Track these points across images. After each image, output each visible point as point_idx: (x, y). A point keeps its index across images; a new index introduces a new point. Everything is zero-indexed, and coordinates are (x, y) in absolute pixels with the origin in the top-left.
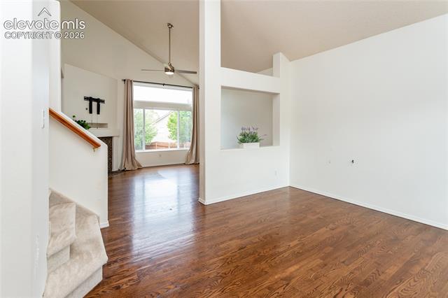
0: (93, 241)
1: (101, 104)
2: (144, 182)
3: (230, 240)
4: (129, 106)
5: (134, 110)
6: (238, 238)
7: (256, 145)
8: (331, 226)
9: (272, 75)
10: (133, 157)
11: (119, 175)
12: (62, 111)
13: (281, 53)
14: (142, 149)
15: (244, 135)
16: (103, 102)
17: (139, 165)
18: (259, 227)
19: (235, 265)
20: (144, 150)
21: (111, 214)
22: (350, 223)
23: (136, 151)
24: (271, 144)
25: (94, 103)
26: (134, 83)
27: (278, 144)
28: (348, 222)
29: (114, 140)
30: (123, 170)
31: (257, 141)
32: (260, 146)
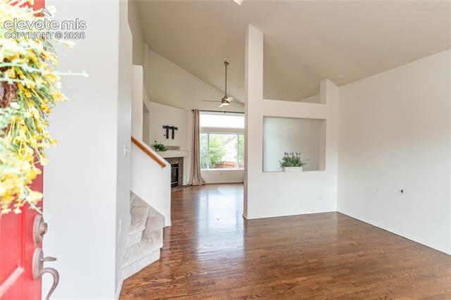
0: (156, 232)
1: (175, 131)
2: (207, 196)
3: (257, 249)
4: (196, 132)
5: (201, 135)
6: (264, 248)
7: (298, 169)
8: (361, 253)
9: (318, 101)
10: (199, 175)
11: (188, 188)
12: (144, 141)
13: (327, 80)
14: (206, 167)
15: (286, 159)
16: (176, 129)
17: (203, 181)
18: (286, 243)
19: (253, 267)
20: (208, 169)
21: (173, 218)
22: (384, 254)
23: (202, 170)
24: (317, 168)
25: (170, 130)
26: (200, 112)
27: (324, 169)
28: (383, 252)
29: (185, 160)
30: (191, 185)
31: (300, 165)
32: (303, 170)
